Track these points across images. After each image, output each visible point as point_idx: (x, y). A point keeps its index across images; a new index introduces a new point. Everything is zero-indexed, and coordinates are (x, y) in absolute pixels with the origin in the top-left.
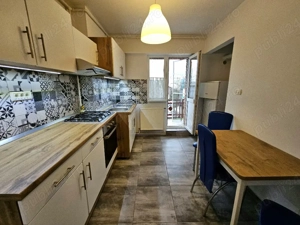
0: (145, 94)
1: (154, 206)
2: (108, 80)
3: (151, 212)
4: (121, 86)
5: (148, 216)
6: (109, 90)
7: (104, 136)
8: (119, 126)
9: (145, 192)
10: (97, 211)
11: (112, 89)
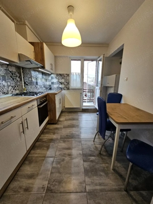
0: (68, 83)
1: (69, 149)
2: (43, 73)
3: (67, 152)
4: (52, 78)
5: (65, 154)
6: (43, 80)
7: (38, 106)
8: (49, 101)
9: (64, 142)
10: (32, 152)
11: (46, 80)
